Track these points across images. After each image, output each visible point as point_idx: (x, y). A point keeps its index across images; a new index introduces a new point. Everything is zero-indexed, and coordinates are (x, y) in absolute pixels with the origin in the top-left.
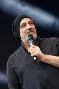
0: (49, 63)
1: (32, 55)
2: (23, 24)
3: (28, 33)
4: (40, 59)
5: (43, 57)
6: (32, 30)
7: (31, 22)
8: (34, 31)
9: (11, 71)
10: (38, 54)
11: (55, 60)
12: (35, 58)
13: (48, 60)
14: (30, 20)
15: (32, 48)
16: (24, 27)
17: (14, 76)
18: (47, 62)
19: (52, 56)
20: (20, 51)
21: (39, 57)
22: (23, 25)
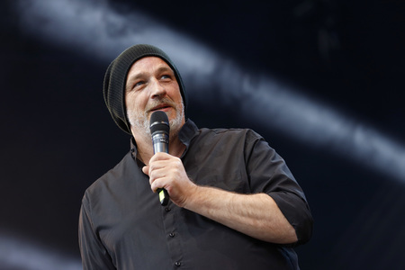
0: (209, 217)
1: (153, 185)
2: (138, 77)
3: (152, 110)
4: (181, 202)
5: (190, 195)
6: (166, 100)
7: (165, 73)
8: (174, 104)
9: (92, 238)
10: (174, 182)
11: (230, 206)
12: (162, 196)
13: (209, 206)
14: (165, 65)
15: (156, 160)
16: (139, 87)
17: (101, 255)
18: (204, 211)
19: (224, 192)
20: (125, 168)
21: (176, 192)
22: (139, 80)
